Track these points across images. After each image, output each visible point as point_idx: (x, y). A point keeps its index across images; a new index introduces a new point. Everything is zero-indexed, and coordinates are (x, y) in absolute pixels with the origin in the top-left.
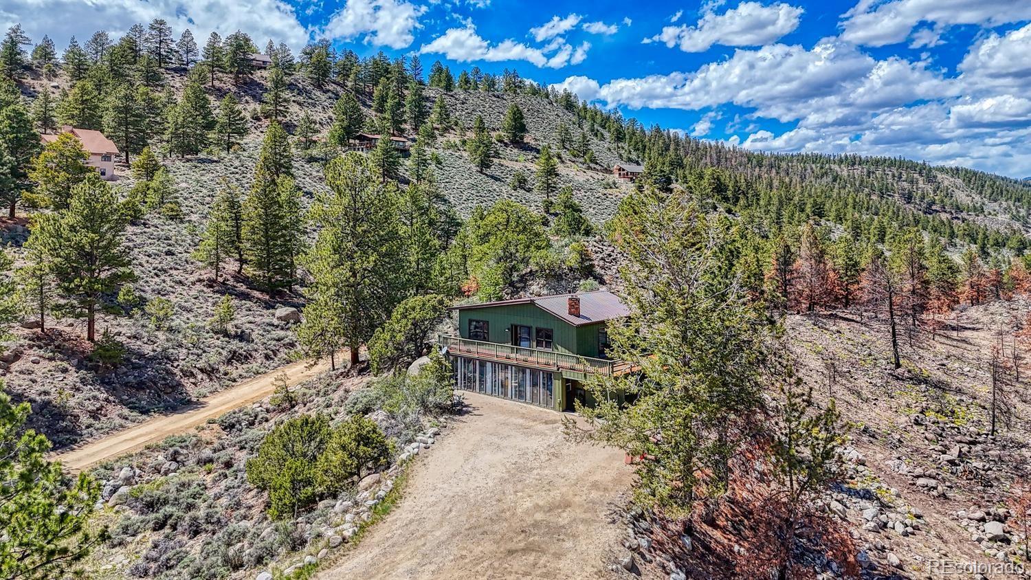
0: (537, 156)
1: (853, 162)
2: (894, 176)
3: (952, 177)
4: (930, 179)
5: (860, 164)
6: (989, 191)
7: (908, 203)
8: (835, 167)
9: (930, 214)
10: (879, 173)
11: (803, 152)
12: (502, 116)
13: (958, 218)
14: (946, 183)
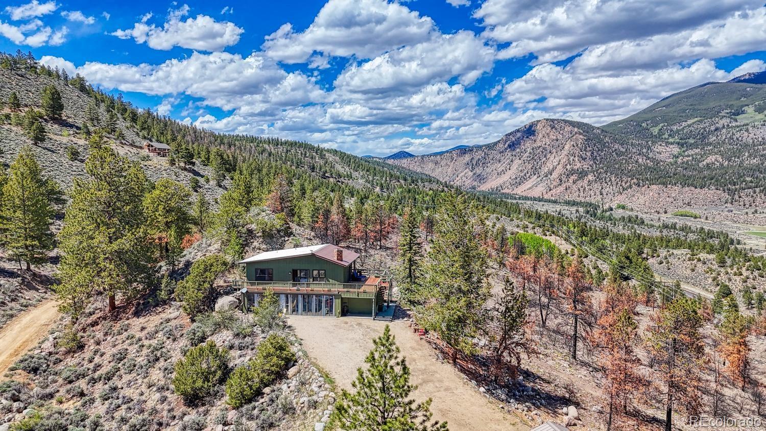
0: (78, 131)
1: (277, 143)
2: (302, 154)
3: (334, 155)
4: (322, 157)
5: (281, 145)
6: (353, 165)
7: (313, 171)
8: (266, 146)
9: (325, 179)
10: (293, 151)
11: (236, 133)
12: (31, 94)
13: (339, 181)
14: (331, 159)
